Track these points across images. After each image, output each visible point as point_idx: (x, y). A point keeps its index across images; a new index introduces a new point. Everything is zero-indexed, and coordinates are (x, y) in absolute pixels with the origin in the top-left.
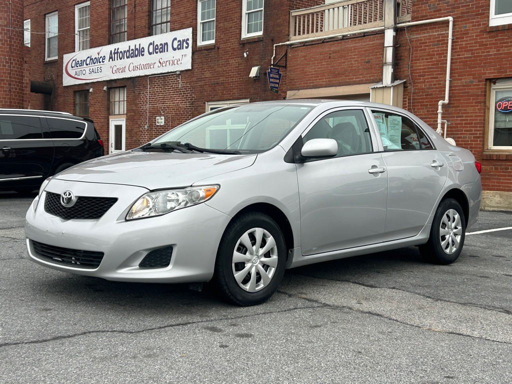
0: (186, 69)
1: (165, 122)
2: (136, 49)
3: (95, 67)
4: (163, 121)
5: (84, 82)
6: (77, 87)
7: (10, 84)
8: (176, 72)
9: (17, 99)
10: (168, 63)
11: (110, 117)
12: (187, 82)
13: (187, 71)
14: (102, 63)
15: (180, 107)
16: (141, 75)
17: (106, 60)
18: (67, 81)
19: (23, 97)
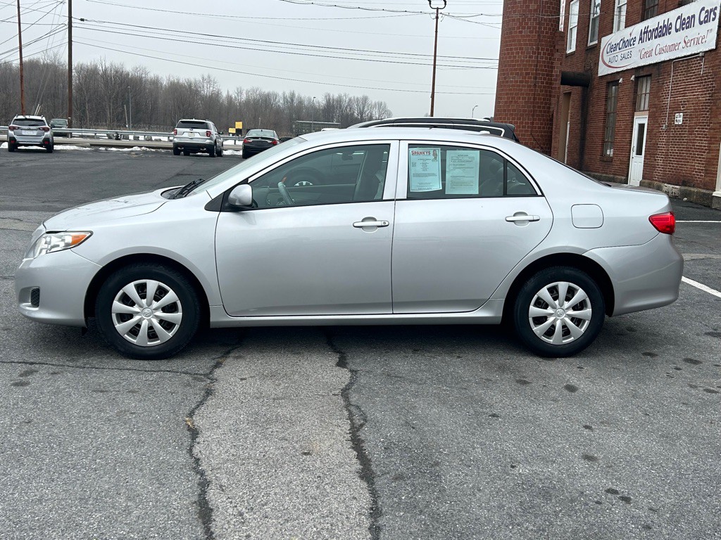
0: (710, 48)
1: (683, 121)
2: (665, 26)
3: (625, 51)
4: (681, 119)
5: (615, 70)
6: (609, 77)
7: (535, 78)
8: (698, 54)
9: (543, 95)
10: (693, 41)
11: (636, 113)
12: (710, 67)
13: (711, 51)
14: (632, 46)
15: (700, 100)
16: (666, 59)
17: (636, 43)
18: (603, 70)
19: (550, 92)
